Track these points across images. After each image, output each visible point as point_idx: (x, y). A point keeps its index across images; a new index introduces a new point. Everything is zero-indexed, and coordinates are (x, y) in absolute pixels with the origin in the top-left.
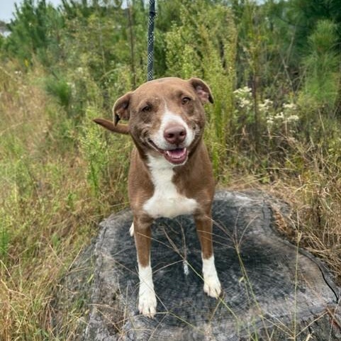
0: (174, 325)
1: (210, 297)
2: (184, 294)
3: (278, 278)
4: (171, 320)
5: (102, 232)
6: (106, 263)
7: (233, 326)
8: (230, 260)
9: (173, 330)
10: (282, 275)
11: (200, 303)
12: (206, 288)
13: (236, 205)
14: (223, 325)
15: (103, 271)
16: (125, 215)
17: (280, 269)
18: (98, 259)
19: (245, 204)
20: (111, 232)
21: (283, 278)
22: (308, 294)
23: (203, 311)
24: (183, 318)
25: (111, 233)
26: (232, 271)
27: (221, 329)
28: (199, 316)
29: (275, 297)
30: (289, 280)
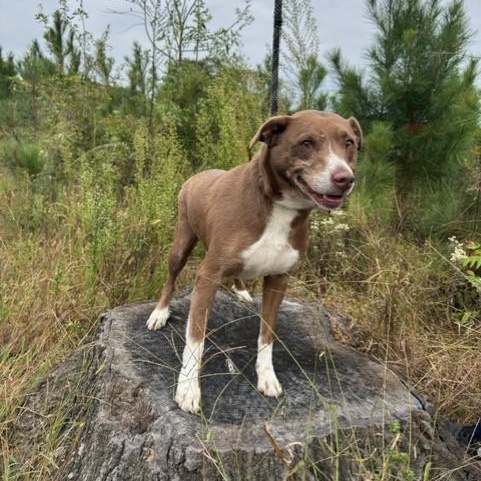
0: (225, 422)
1: (267, 396)
2: (233, 392)
3: (349, 383)
4: (221, 417)
5: (106, 323)
6: (119, 356)
7: (301, 426)
8: (286, 362)
9: (225, 427)
10: (354, 380)
11: (256, 402)
12: (261, 385)
13: (284, 310)
14: (289, 425)
15: (116, 364)
16: (136, 308)
17: (351, 374)
18: (106, 351)
19: (295, 310)
20: (119, 323)
21: (355, 383)
22: (389, 400)
23: (261, 410)
24: (236, 415)
25: (120, 325)
26: (291, 374)
27: (288, 428)
28: (257, 415)
29: (349, 400)
30: (363, 385)
